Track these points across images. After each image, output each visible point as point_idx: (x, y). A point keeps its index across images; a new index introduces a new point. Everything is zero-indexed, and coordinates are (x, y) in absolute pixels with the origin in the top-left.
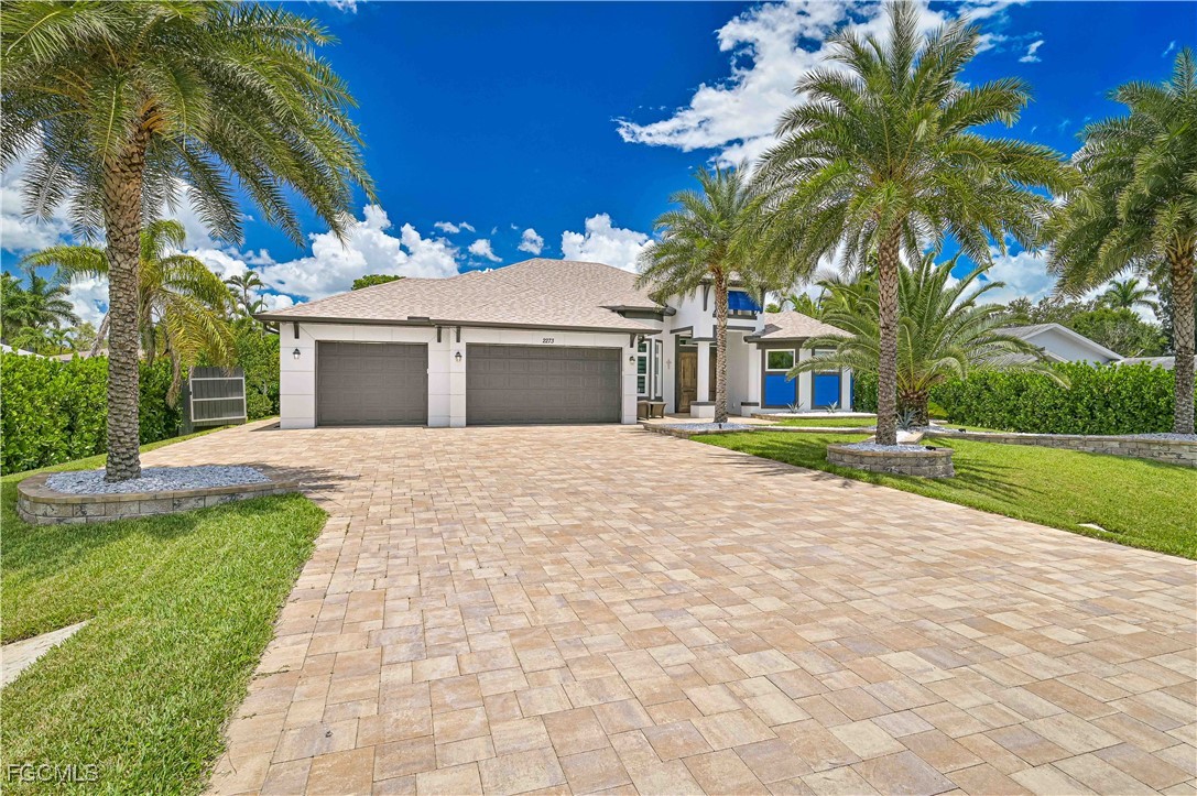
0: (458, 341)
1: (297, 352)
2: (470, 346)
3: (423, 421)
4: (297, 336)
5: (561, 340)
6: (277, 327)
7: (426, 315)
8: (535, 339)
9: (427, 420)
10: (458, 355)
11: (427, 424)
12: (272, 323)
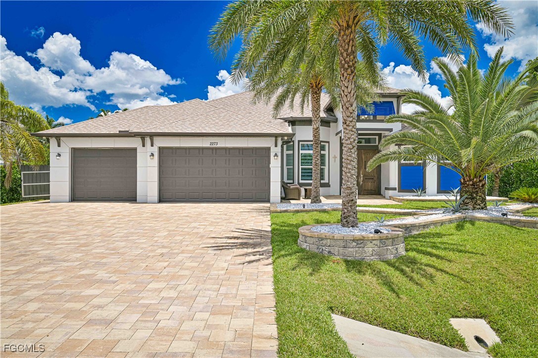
0: (152, 145)
1: (59, 155)
2: (161, 149)
3: (133, 199)
4: (59, 146)
5: (222, 143)
6: (48, 141)
7: (127, 129)
8: (205, 143)
9: (136, 198)
10: (152, 155)
11: (136, 200)
12: (44, 138)
